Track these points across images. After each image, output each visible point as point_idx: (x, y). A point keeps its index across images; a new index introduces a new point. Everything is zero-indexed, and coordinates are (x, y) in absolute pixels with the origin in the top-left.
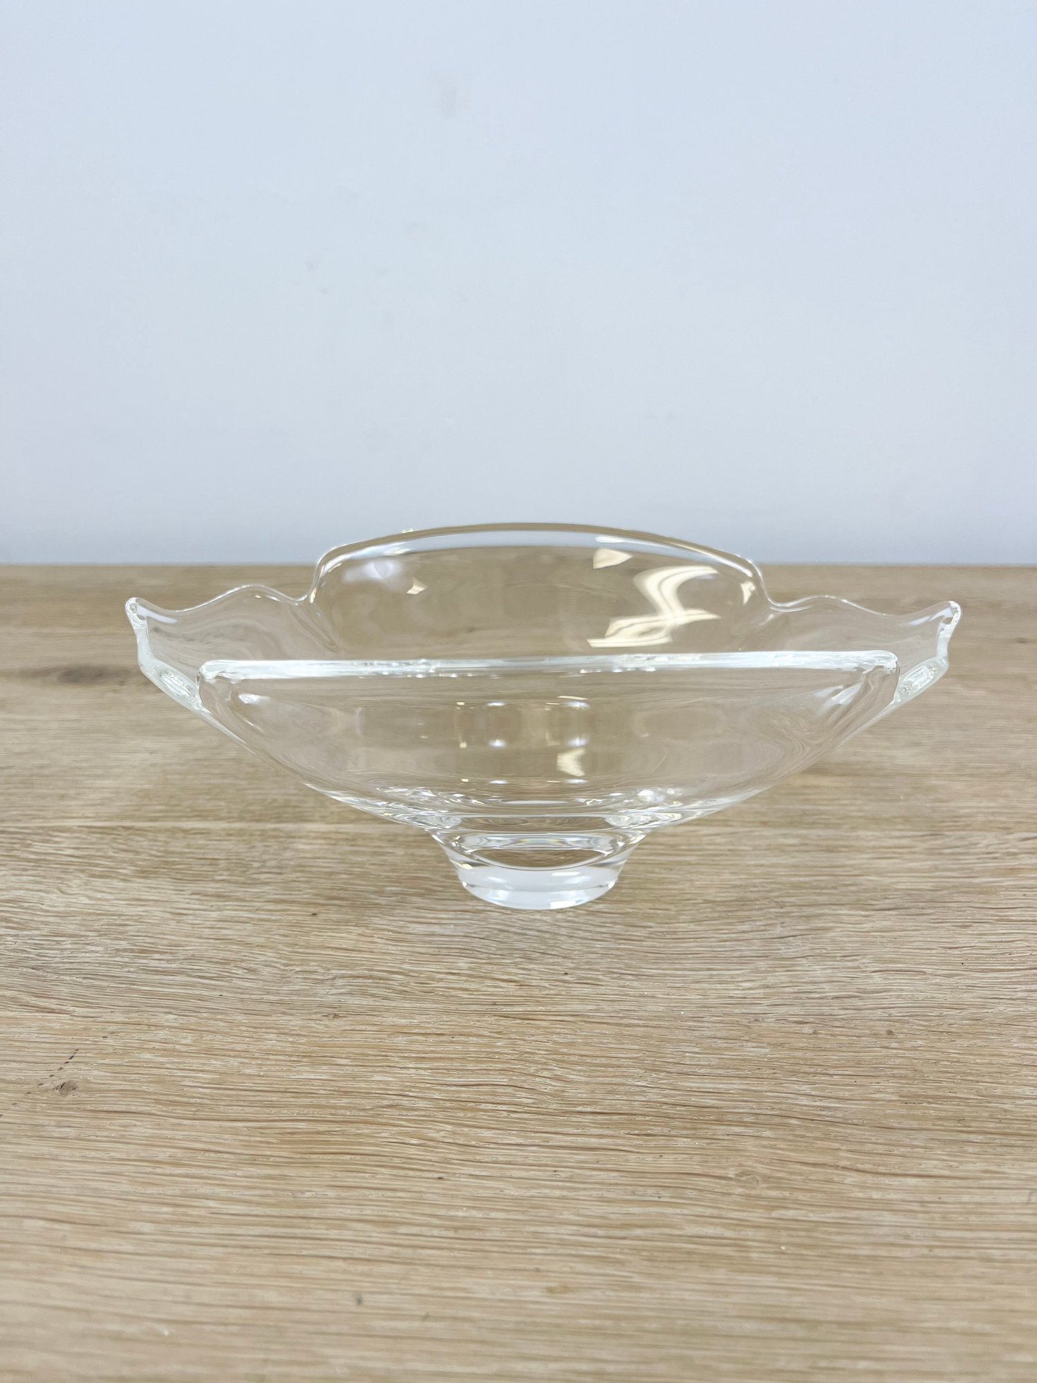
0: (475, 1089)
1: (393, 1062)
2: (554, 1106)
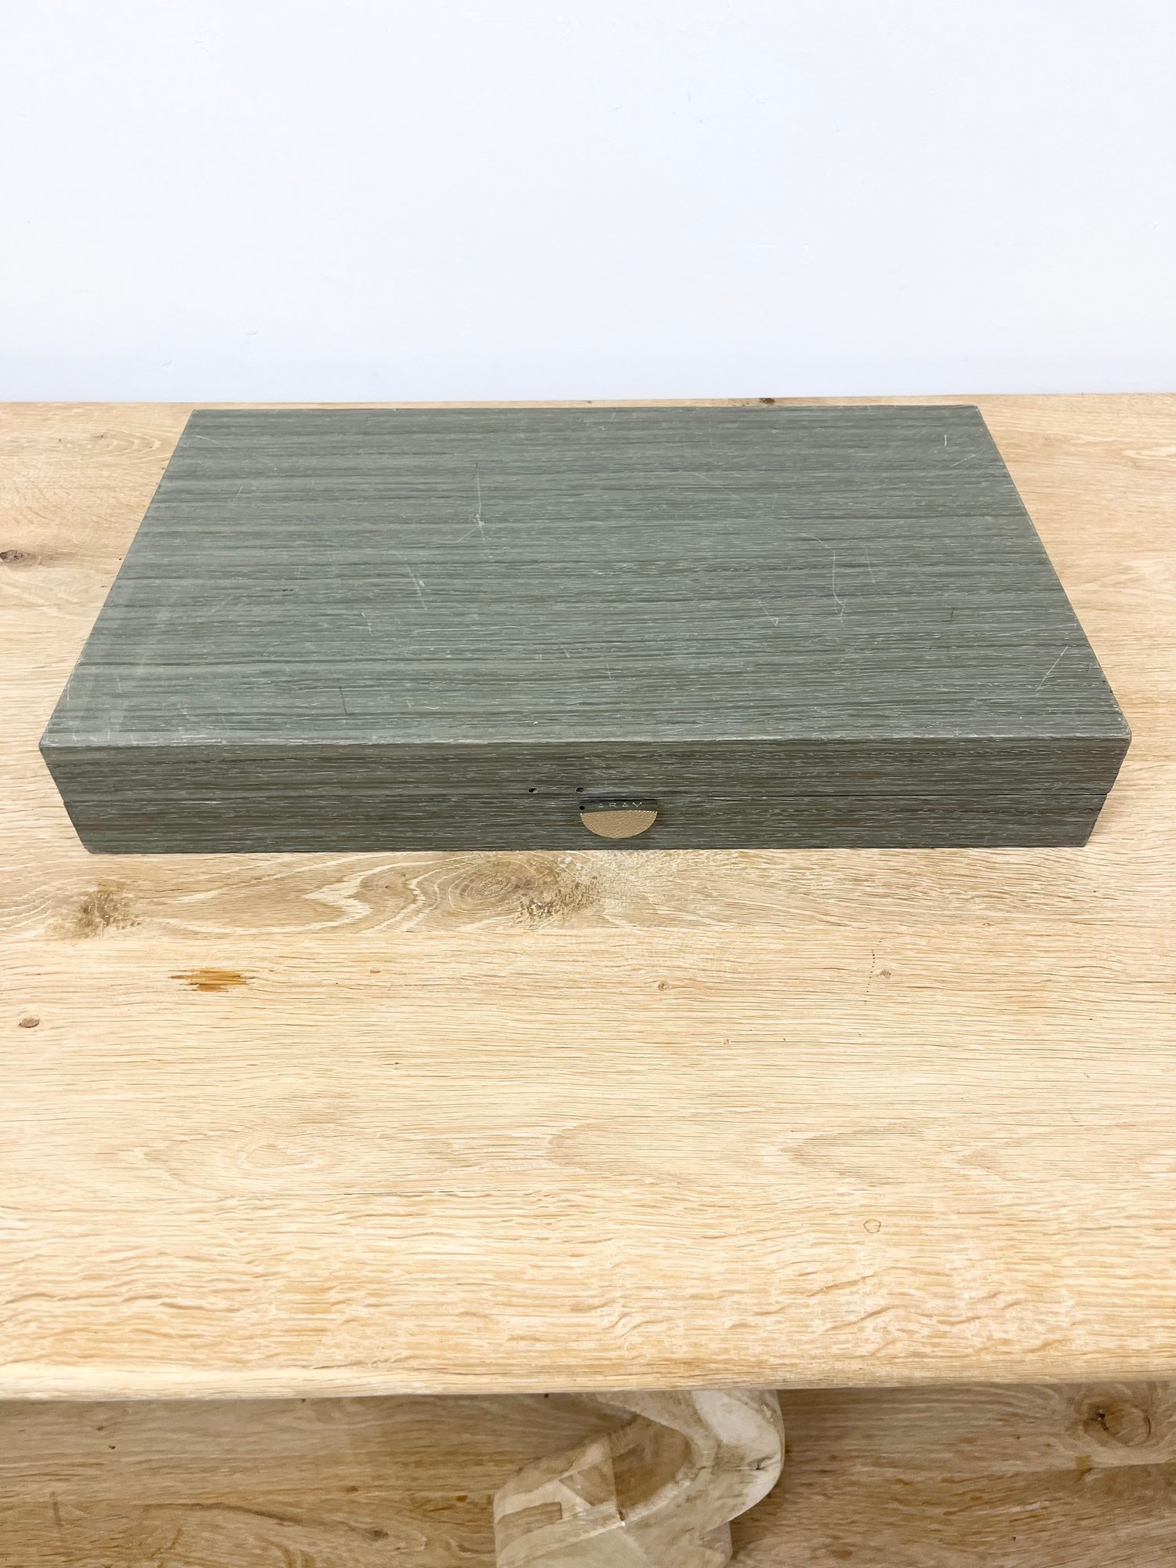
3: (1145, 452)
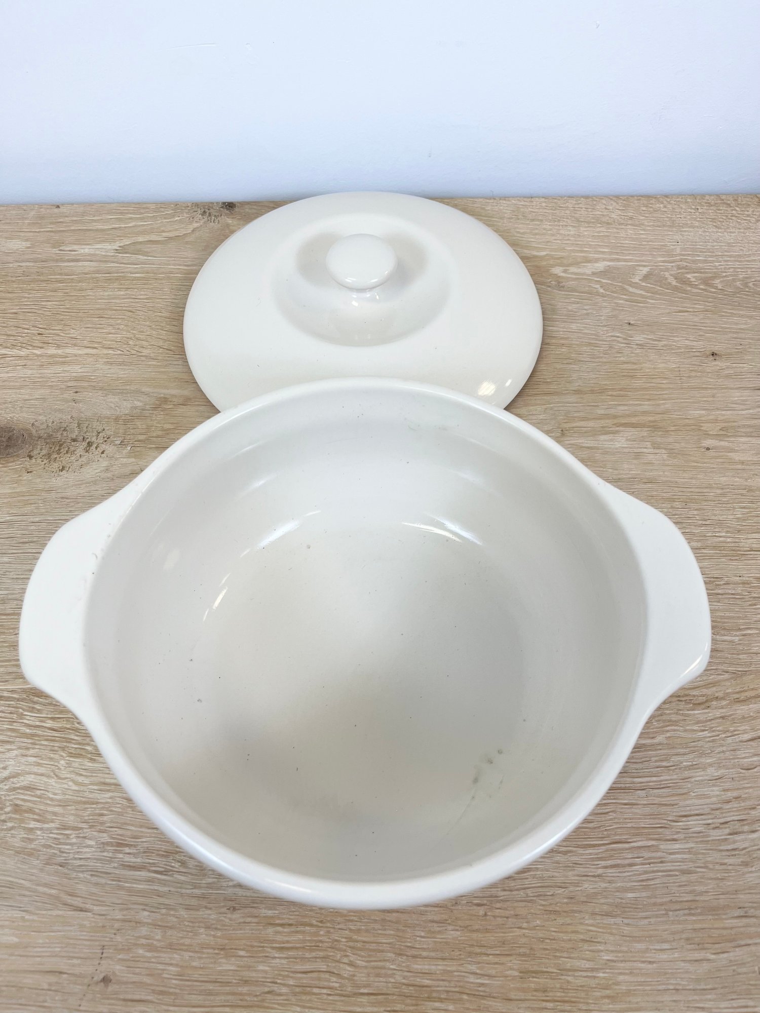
0: (310, 975)
1: (268, 952)
2: (349, 989)
3: (573, 269)
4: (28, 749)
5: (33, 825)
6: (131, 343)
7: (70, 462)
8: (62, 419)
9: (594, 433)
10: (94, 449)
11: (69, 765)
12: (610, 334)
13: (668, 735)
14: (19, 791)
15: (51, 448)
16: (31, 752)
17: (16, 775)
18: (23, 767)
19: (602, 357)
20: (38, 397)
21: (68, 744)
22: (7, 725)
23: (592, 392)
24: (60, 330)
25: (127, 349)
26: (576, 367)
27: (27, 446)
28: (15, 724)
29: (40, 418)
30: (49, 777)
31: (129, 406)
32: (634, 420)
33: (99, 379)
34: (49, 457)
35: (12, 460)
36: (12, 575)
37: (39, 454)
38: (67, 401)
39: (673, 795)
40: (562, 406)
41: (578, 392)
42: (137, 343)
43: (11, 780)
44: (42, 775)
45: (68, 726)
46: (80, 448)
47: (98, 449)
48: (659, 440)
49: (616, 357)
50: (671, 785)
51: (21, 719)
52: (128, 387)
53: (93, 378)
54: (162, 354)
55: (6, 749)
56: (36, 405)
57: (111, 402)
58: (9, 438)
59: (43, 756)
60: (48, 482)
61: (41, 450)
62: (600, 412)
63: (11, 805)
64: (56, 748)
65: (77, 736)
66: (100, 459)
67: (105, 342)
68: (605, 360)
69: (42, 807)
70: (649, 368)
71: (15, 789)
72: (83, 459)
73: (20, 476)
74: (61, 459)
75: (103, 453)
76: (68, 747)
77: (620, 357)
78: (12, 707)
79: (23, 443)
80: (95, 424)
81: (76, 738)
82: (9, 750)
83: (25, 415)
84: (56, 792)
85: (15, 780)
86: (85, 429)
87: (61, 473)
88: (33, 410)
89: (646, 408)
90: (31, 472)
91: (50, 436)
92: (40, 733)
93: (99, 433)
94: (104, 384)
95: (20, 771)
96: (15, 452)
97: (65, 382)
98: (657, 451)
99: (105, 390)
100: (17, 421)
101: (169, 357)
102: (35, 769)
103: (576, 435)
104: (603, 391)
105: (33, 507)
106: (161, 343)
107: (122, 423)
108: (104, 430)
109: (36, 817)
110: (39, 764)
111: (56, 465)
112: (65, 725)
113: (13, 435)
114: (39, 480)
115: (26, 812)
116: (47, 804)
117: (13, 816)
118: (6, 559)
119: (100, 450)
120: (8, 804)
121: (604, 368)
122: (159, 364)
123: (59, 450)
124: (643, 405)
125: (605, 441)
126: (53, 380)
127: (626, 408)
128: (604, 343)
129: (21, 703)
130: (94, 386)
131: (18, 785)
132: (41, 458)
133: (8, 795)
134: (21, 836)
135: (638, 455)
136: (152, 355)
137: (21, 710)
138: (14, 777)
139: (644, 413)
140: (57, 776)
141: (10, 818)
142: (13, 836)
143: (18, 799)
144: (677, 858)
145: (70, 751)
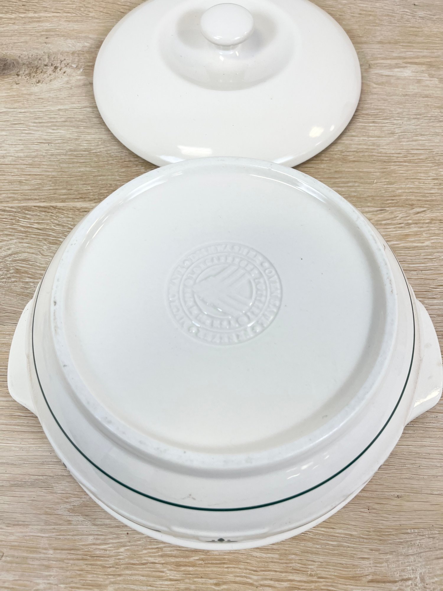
4: (23, 239)
5: (28, 280)
6: (82, 9)
7: (43, 78)
8: (37, 53)
9: (391, 67)
10: (59, 71)
11: (49, 248)
12: (402, 10)
13: (433, 241)
14: (19, 262)
15: (31, 70)
16: (25, 241)
17: (17, 253)
18: (20, 249)
19: (396, 23)
20: (22, 41)
21: (48, 237)
22: (10, 226)
23: (390, 43)
24: (36, 2)
25: (80, 13)
26: (379, 28)
27: (16, 69)
28: (14, 225)
29: (24, 53)
30: (36, 254)
31: (81, 45)
32: (417, 61)
33: (62, 30)
34: (30, 75)
35: (6, 77)
36: (8, 143)
37: (24, 73)
38: (41, 43)
39: (434, 274)
40: (370, 51)
41: (380, 42)
42: (86, 9)
43: (13, 255)
44: (33, 253)
45: (48, 227)
46: (50, 69)
47: (62, 71)
48: (433, 72)
49: (406, 24)
50: (433, 269)
51: (18, 223)
52: (80, 35)
53: (57, 29)
54: (102, 15)
55: (9, 239)
56: (21, 46)
57: (70, 43)
58: (4, 64)
59: (33, 243)
60: (30, 89)
61: (25, 71)
62: (395, 55)
63: (13, 269)
64: (40, 239)
65: (54, 233)
66: (63, 76)
67: (65, 9)
68: (398, 25)
69: (33, 271)
70: (427, 31)
71: (16, 261)
72: (52, 77)
73: (12, 86)
74: (38, 76)
75: (64, 73)
76: (48, 239)
77: (408, 24)
78: (12, 216)
79: (13, 67)
80: (60, 56)
81: (53, 234)
82: (11, 239)
83: (14, 51)
84: (42, 263)
85: (16, 256)
86: (52, 59)
87: (38, 84)
88: (19, 48)
89: (425, 54)
90: (19, 84)
91: (30, 63)
92: (31, 231)
93: (62, 61)
94: (64, 33)
95: (18, 251)
96: (8, 72)
97: (40, 32)
98: (432, 79)
99: (65, 36)
100: (9, 55)
101: (107, 17)
102: (28, 250)
103: (378, 68)
104: (396, 43)
105: (20, 104)
106: (102, 9)
107: (77, 55)
108: (65, 59)
109: (29, 276)
110: (30, 248)
111: (34, 80)
112: (46, 227)
113: (7, 62)
114: (23, 89)
115: (23, 273)
116: (36, 269)
117: (15, 275)
118: (4, 133)
119: (63, 71)
120: (11, 268)
121: (398, 29)
122: (100, 21)
123: (36, 71)
124: (423, 52)
125: (398, 72)
126: (31, 31)
127: (412, 53)
128: (398, 15)
129: (17, 214)
130: (58, 34)
131: (18, 258)
132: (25, 76)
133: (12, 264)
134: (21, 286)
135: (419, 81)
136: (96, 16)
137: (17, 218)
138: (15, 254)
139: (424, 57)
140: (42, 254)
141: (13, 276)
142: (15, 286)
143: (18, 266)
144: (435, 308)
145: (50, 241)
